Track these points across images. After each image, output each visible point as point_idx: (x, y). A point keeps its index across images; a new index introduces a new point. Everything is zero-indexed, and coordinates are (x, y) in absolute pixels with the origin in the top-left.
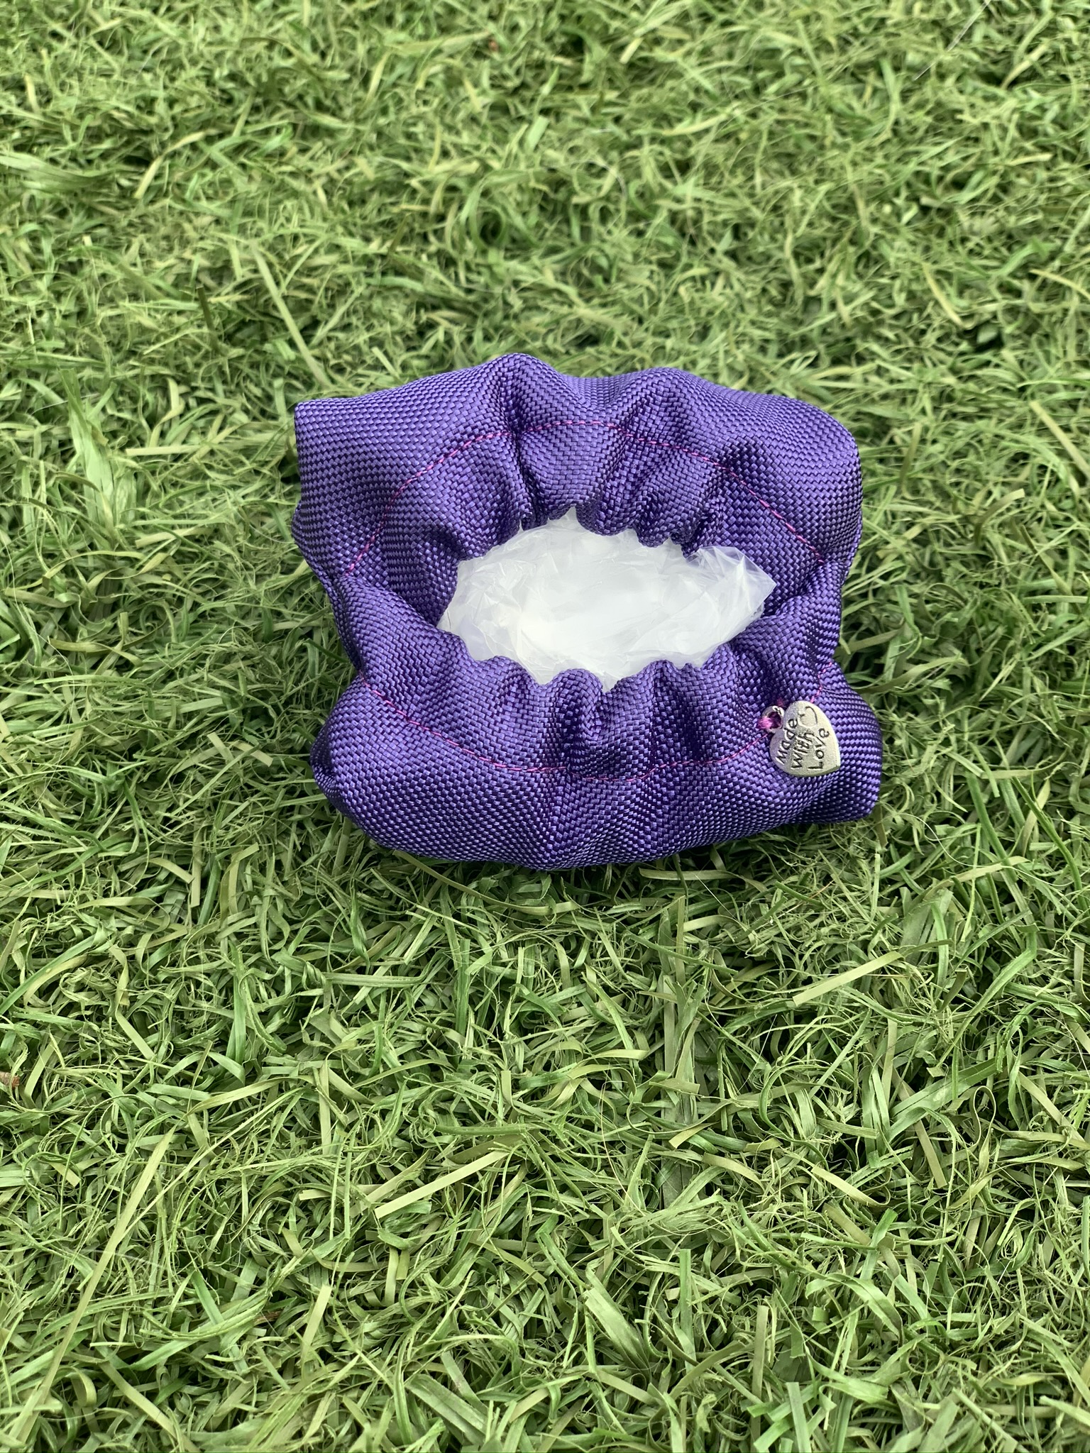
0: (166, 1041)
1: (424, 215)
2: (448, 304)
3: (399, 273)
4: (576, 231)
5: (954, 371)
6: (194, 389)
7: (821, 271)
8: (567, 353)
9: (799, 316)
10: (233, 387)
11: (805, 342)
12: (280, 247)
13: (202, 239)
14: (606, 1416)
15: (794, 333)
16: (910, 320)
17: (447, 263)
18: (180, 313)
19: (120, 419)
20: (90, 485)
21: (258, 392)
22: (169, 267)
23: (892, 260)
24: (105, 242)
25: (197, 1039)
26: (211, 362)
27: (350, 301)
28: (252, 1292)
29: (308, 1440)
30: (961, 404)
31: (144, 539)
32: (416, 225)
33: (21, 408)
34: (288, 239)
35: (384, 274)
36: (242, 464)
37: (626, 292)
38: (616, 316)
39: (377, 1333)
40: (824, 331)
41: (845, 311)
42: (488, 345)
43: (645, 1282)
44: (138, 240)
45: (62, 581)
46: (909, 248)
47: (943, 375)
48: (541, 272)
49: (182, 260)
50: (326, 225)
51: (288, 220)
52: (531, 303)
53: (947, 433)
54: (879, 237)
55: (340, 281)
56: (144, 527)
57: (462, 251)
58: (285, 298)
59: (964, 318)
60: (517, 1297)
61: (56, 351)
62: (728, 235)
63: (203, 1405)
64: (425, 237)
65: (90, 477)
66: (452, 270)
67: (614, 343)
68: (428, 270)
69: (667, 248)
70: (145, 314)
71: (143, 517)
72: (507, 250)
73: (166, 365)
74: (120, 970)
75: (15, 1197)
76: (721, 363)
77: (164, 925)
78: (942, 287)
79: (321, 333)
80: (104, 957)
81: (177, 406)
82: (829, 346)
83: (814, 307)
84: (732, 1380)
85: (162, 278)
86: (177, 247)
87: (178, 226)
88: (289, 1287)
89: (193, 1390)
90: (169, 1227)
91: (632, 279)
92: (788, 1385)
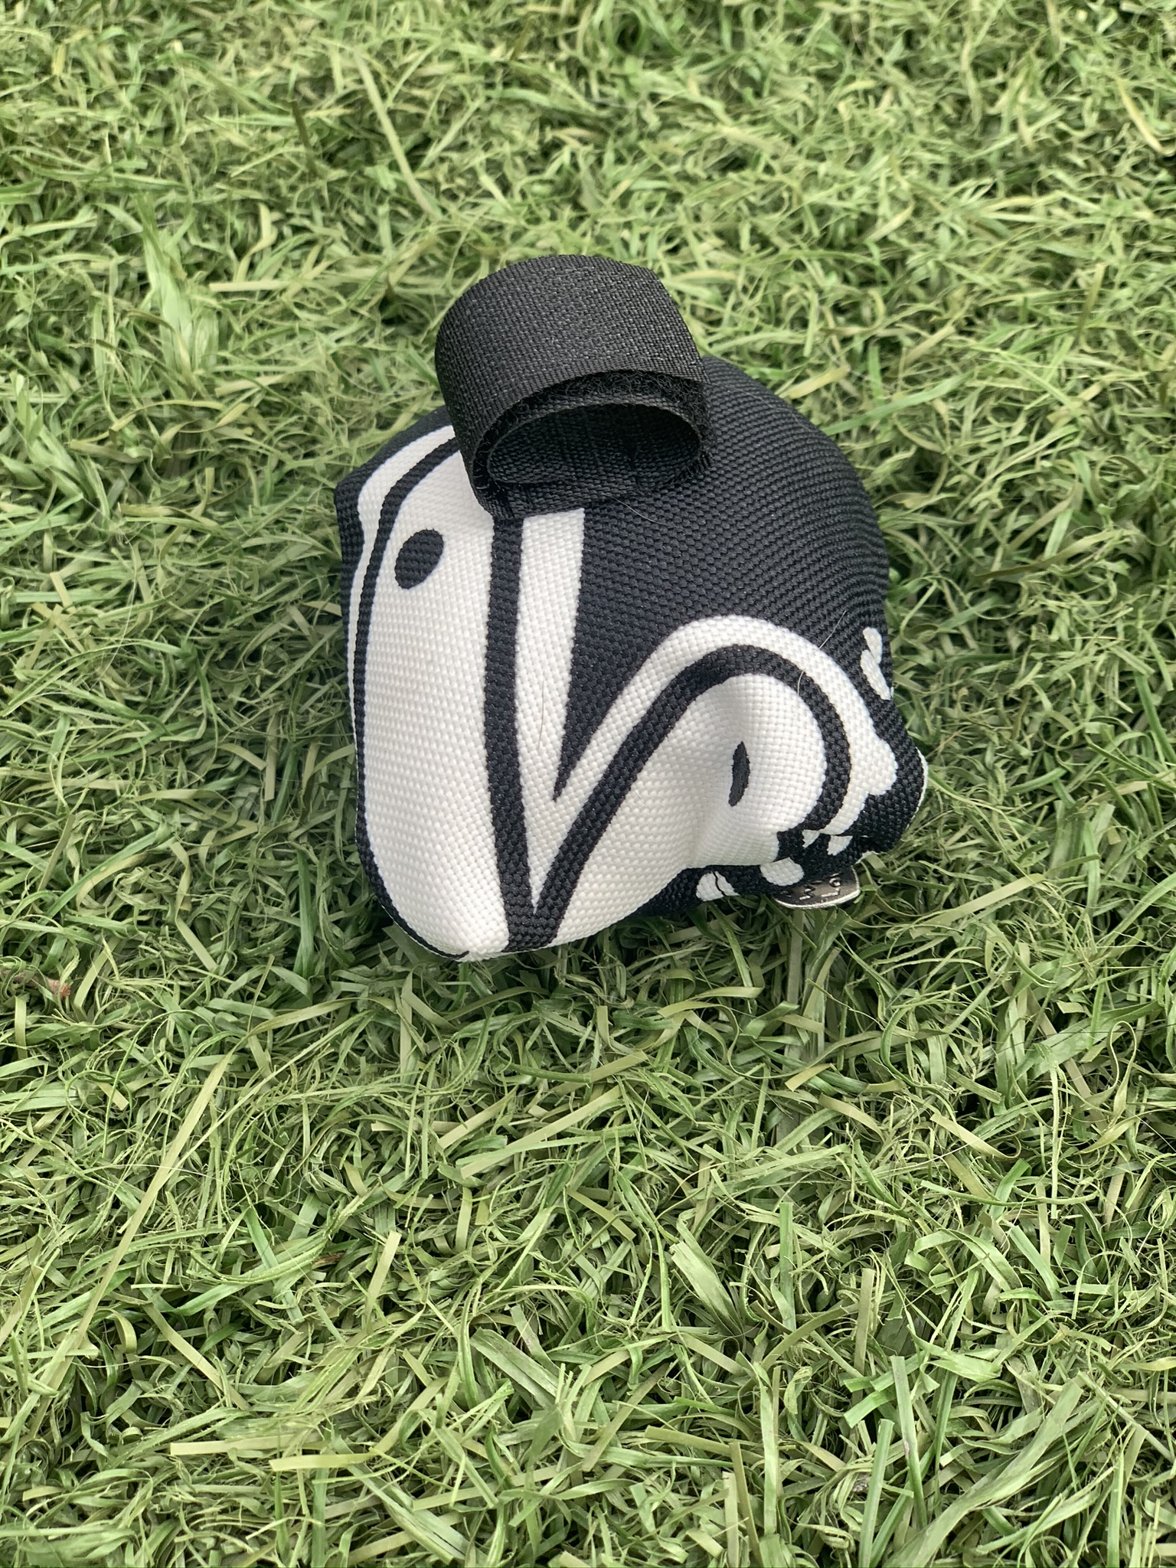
0: (229, 950)
1: (554, 17)
2: (575, 119)
3: (524, 84)
4: (726, 36)
5: (1150, 204)
6: (290, 216)
7: (1003, 86)
8: (709, 178)
9: (976, 137)
10: (332, 214)
11: (982, 167)
12: (389, 55)
13: (304, 44)
14: (691, 1383)
15: (969, 157)
16: (1102, 145)
17: (577, 71)
18: (275, 129)
19: (205, 250)
20: (166, 325)
21: (359, 220)
22: (264, 78)
23: (1083, 75)
24: (199, 48)
25: (264, 948)
26: (307, 185)
27: (467, 115)
28: (312, 1231)
29: (363, 1398)
30: (1155, 242)
31: (224, 387)
32: (545, 30)
33: (97, 236)
34: (400, 45)
35: (506, 85)
36: (339, 303)
37: (778, 107)
38: (767, 136)
39: (445, 1283)
40: (1004, 155)
41: (1027, 132)
42: (621, 168)
43: (745, 1234)
44: (235, 47)
45: (133, 433)
46: (1105, 61)
47: (1137, 208)
48: (684, 84)
49: (280, 68)
50: (441, 29)
51: (399, 23)
52: (671, 120)
53: (1139, 275)
54: (1070, 48)
55: (455, 94)
56: (228, 373)
57: (595, 58)
58: (391, 113)
59: (1164, 143)
60: (600, 1249)
61: (138, 172)
62: (899, 43)
63: (255, 1354)
64: (554, 43)
65: (166, 315)
66: (582, 82)
67: (761, 167)
68: (555, 81)
69: (829, 57)
70: (235, 132)
71: (225, 361)
72: (647, 58)
73: (258, 188)
74: (182, 870)
75: (59, 1117)
76: (882, 193)
77: (231, 820)
78: (1141, 108)
79: (433, 153)
80: (166, 855)
81: (268, 235)
82: (1009, 173)
83: (994, 128)
84: (831, 1351)
85: (257, 90)
86: (276, 54)
87: (277, 30)
88: (352, 1227)
89: (245, 1337)
90: (223, 1157)
91: (786, 93)
92: (892, 1358)
